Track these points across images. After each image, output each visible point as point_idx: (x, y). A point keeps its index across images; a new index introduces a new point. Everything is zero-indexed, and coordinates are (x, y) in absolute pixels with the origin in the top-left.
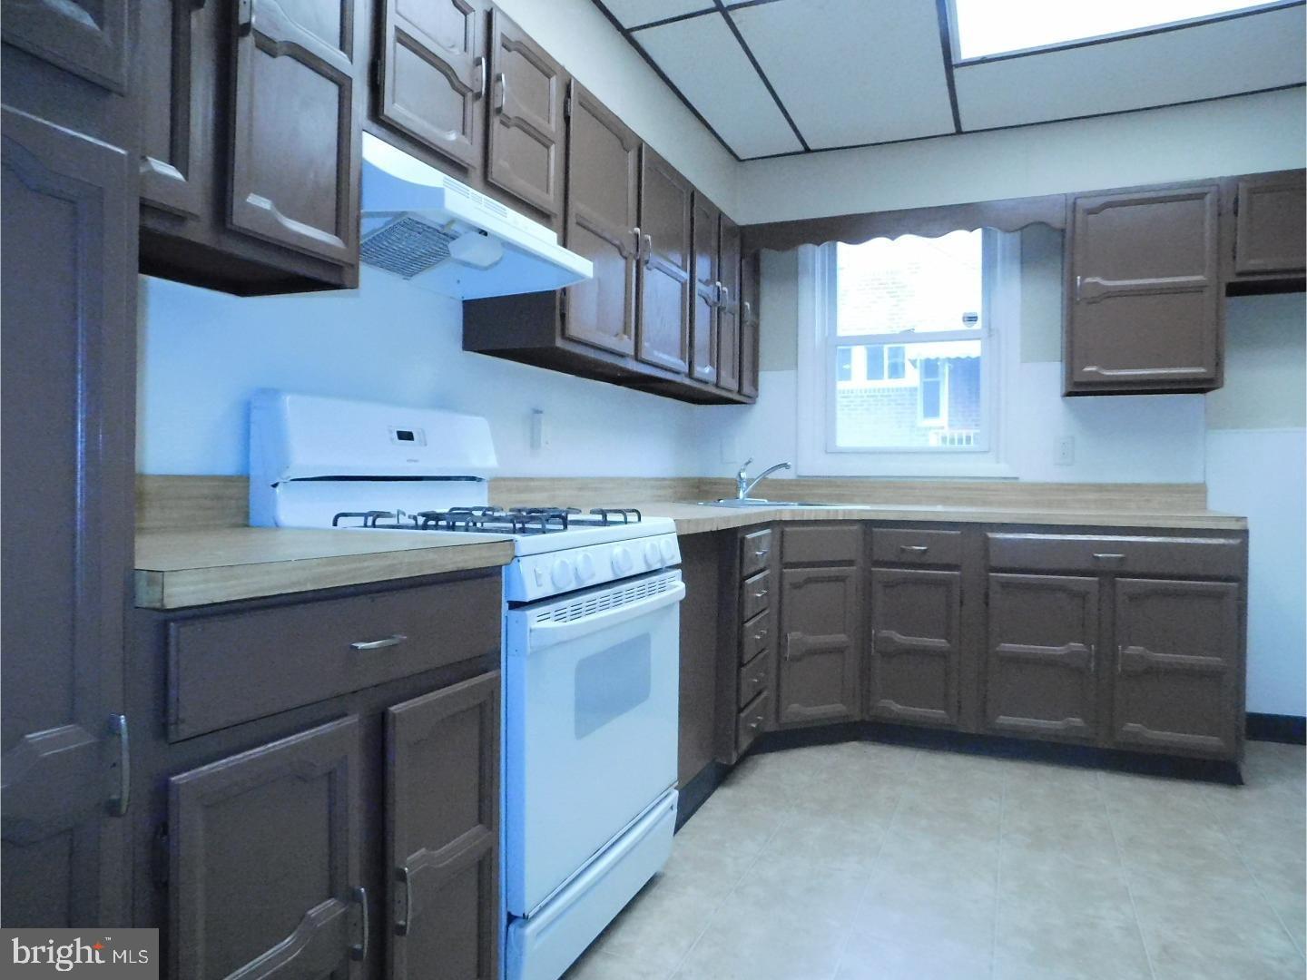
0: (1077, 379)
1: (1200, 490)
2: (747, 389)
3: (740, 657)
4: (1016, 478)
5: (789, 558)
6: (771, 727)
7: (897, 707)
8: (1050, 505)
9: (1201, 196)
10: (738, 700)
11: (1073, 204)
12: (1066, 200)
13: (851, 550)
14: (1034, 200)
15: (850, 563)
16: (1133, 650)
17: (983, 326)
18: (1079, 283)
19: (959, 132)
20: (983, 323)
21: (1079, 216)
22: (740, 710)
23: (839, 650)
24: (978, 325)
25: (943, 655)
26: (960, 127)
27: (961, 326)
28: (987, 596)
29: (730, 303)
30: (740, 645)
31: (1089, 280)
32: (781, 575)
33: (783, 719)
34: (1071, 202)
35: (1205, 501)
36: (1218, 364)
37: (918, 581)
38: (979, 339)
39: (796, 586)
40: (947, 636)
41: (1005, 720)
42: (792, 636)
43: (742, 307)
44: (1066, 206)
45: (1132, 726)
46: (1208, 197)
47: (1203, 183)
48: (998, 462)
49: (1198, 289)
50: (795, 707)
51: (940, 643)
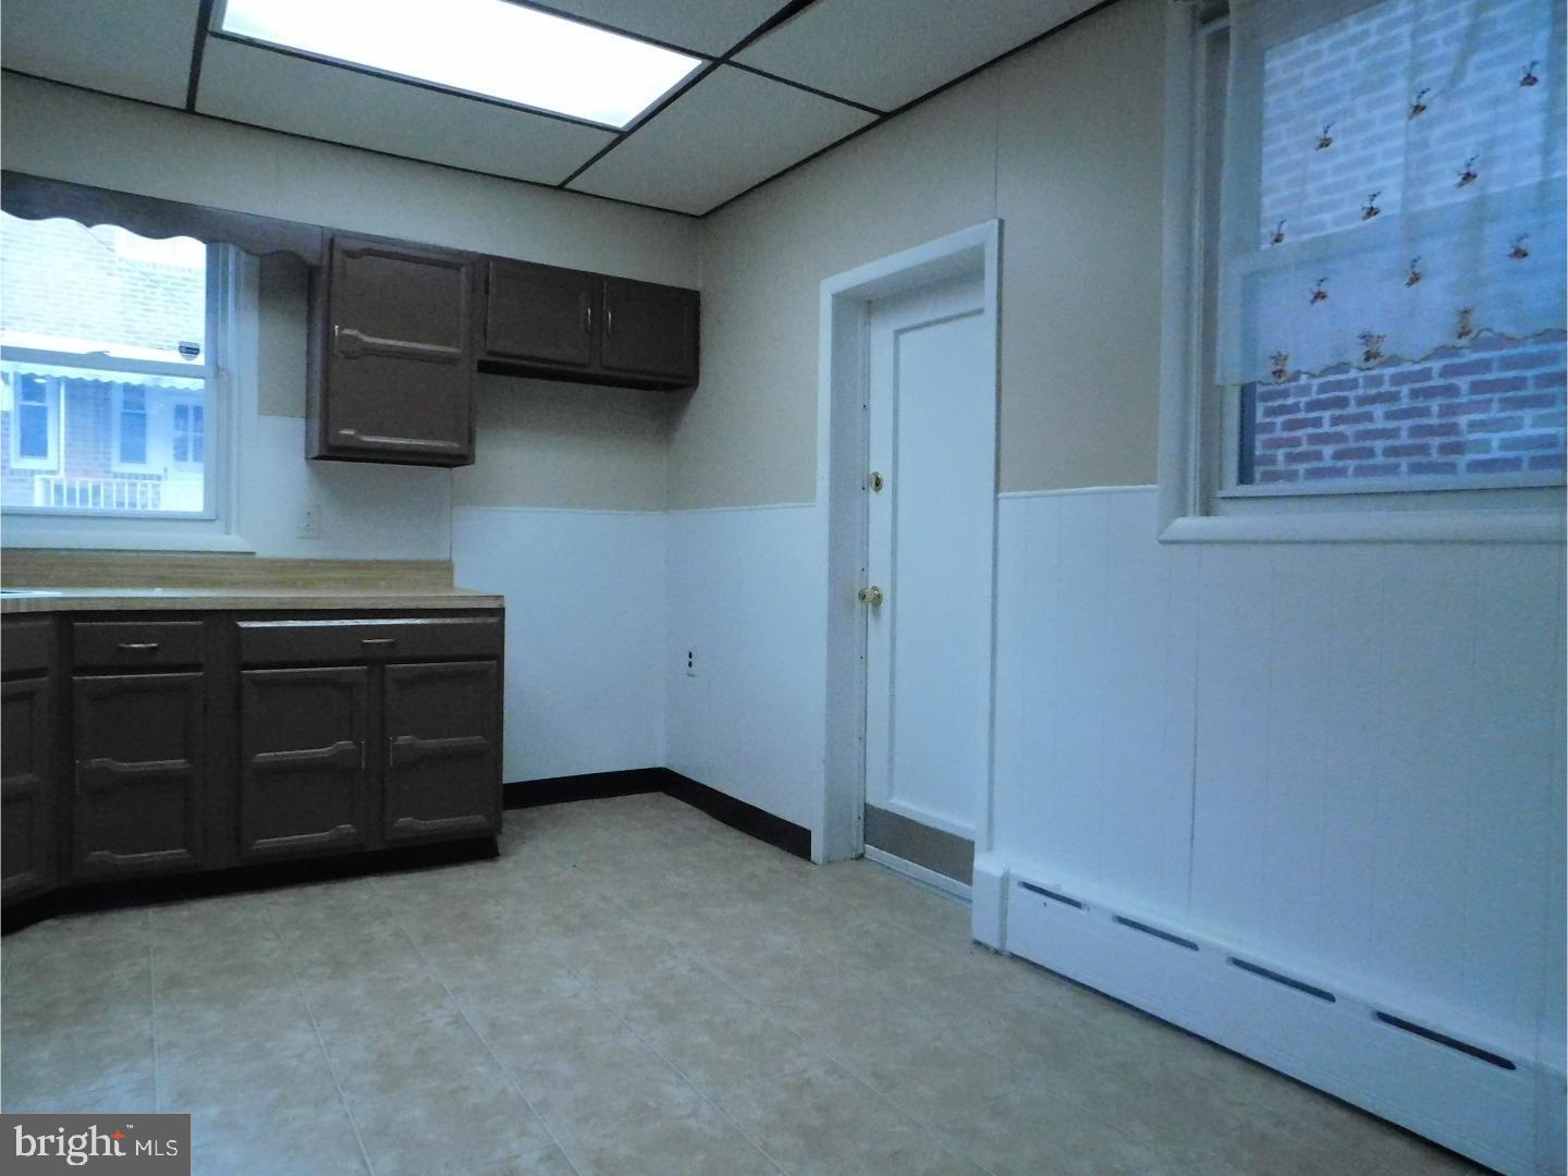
0: (332, 441)
1: (447, 567)
4: (253, 553)
7: (117, 858)
8: (293, 584)
9: (457, 267)
11: (331, 240)
12: (322, 235)
14: (285, 225)
15: (41, 672)
16: (403, 739)
17: (206, 361)
18: (337, 333)
19: (190, 109)
20: (206, 358)
21: (337, 256)
24: (200, 360)
25: (182, 779)
26: (193, 105)
27: (177, 358)
28: (238, 699)
31: (347, 332)
34: (329, 237)
35: (452, 579)
36: (471, 441)
38: (203, 378)
40: (187, 756)
41: (263, 843)
44: (322, 240)
45: (404, 821)
46: (463, 269)
47: (460, 253)
48: (228, 533)
49: (451, 360)
51: (178, 763)
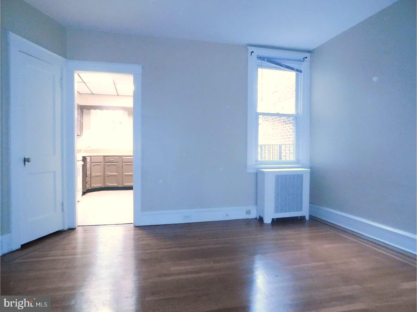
2: (81, 134)
3: (86, 176)
5: (92, 162)
6: (90, 188)
7: (110, 184)
10: (86, 182)
13: (101, 160)
15: (101, 162)
22: (86, 183)
23: (100, 176)
25: (116, 176)
28: (122, 166)
29: (79, 119)
30: (86, 174)
32: (91, 164)
33: (92, 187)
37: (111, 165)
39: (93, 166)
40: (117, 173)
42: (93, 174)
43: (81, 119)
50: (93, 185)
51: (116, 174)
